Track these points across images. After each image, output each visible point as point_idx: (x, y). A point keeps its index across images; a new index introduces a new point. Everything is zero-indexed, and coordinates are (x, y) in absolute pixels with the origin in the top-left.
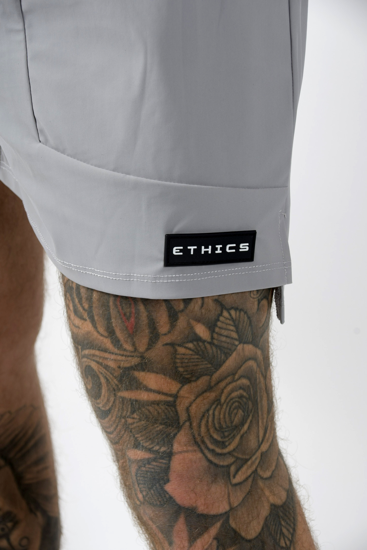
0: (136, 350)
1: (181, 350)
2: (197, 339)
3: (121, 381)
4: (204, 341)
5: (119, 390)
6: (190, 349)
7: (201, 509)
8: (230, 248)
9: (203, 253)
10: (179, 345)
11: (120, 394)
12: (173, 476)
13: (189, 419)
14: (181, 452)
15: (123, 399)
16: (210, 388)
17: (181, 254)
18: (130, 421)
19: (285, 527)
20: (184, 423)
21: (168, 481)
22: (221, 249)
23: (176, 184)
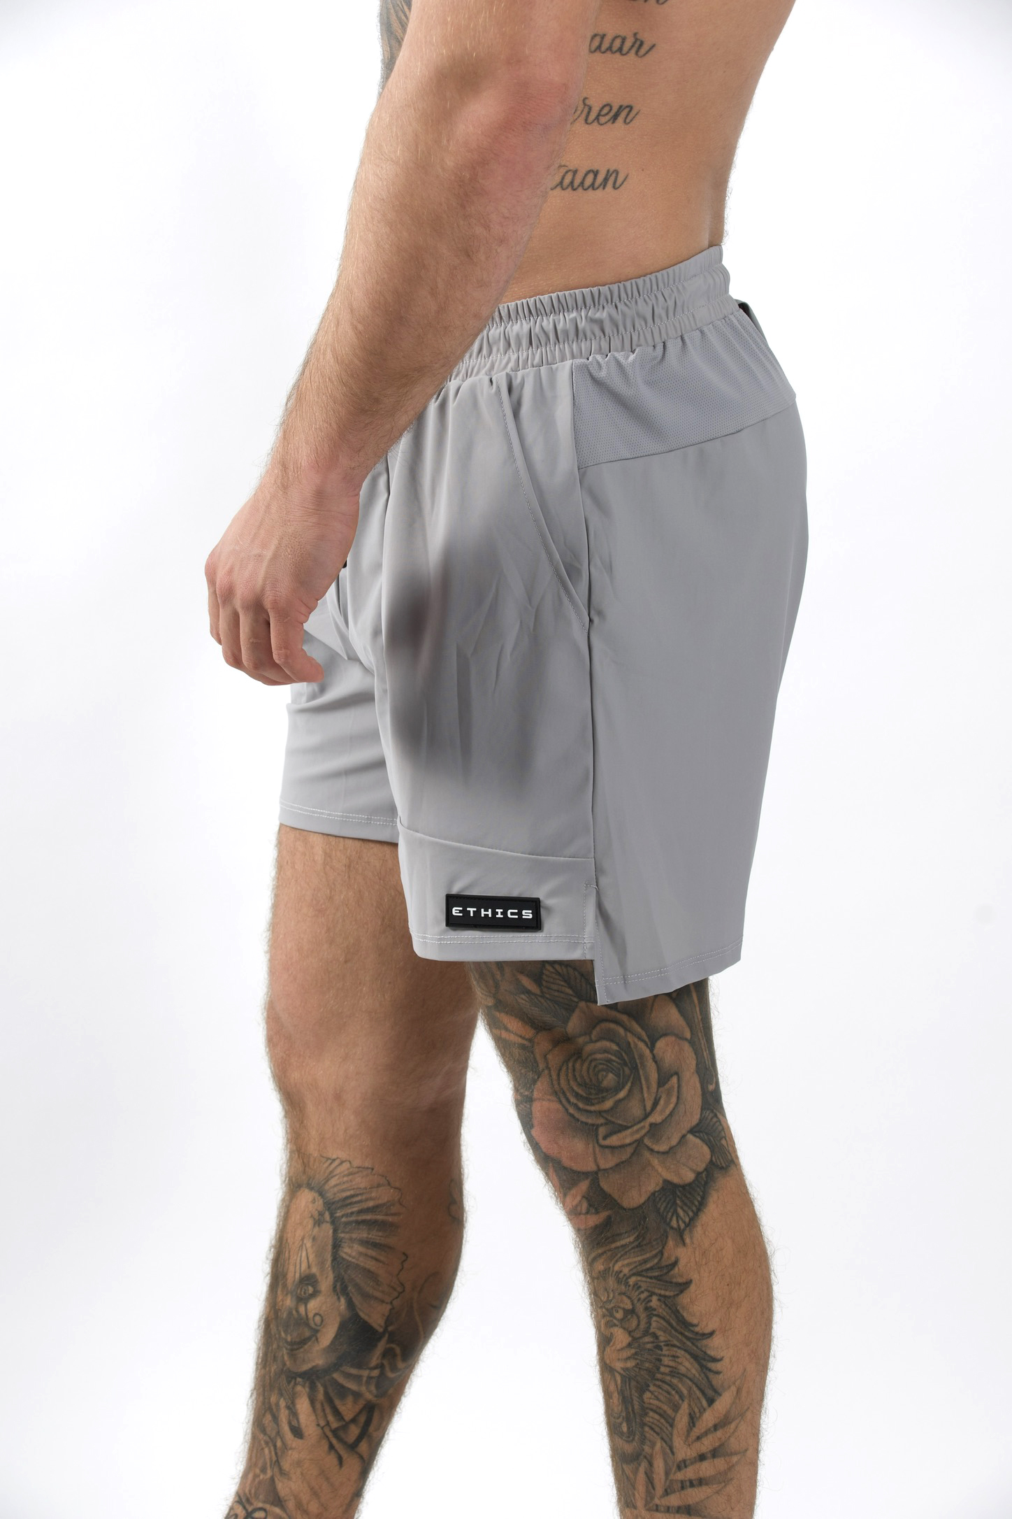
8: (512, 914)
9: (483, 915)
14: (539, 1099)
17: (461, 915)
19: (682, 1208)
21: (532, 1126)
22: (502, 913)
23: (454, 844)
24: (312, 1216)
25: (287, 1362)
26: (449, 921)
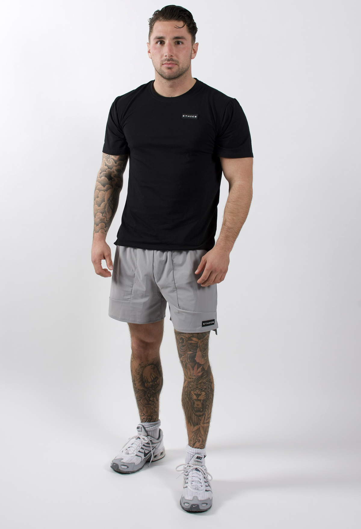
3: (188, 339)
7: (200, 363)
11: (188, 342)
12: (196, 357)
13: (199, 346)
14: (198, 352)
15: (189, 343)
16: (203, 341)
18: (189, 346)
21: (195, 357)
24: (152, 368)
25: (154, 392)
26: (203, 326)
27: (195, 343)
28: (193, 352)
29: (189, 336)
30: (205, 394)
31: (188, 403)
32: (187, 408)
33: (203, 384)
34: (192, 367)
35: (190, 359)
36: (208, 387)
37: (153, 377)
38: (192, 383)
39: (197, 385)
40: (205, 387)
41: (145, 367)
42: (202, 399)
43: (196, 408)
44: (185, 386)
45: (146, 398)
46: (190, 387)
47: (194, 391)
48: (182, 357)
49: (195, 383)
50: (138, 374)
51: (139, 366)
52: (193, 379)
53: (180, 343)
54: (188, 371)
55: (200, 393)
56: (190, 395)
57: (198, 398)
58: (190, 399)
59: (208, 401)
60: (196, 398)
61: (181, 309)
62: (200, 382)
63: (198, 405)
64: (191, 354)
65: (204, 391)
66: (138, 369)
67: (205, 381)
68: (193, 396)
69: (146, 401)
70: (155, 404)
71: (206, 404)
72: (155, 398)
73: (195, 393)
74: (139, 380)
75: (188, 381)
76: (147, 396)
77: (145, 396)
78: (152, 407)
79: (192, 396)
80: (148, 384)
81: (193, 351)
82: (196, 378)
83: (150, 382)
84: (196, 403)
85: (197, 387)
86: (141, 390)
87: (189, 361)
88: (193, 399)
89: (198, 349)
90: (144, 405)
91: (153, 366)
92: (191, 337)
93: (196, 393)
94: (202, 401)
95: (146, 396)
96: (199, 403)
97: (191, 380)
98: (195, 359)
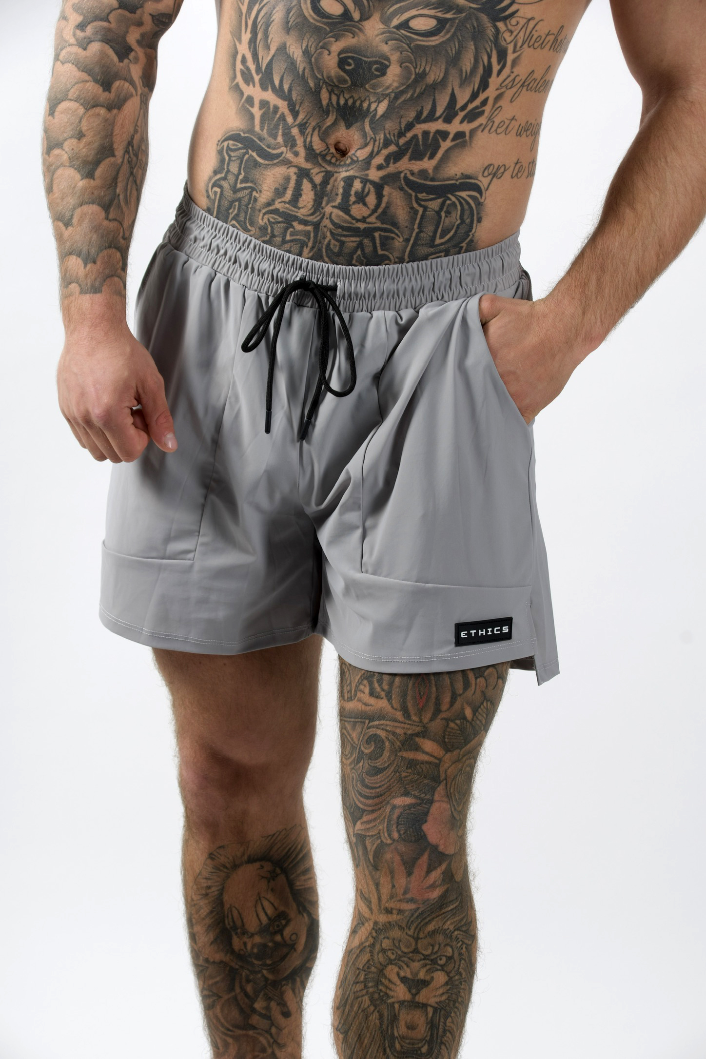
0: (421, 721)
1: (452, 725)
2: (464, 718)
3: (403, 744)
4: (468, 721)
5: (400, 750)
6: (457, 725)
7: (440, 848)
8: (497, 630)
9: (480, 635)
10: (452, 721)
11: (400, 754)
12: (429, 819)
13: (446, 778)
14: (439, 801)
17: (466, 636)
20: (443, 781)
21: (426, 821)
22: (491, 631)
24: (263, 877)
25: (270, 977)
26: (459, 642)
27: (430, 763)
28: (415, 797)
29: (410, 732)
30: (447, 983)
31: (367, 1017)
32: (360, 1037)
33: (440, 938)
34: (404, 863)
35: (402, 828)
36: (460, 954)
37: (266, 914)
38: (396, 933)
39: (417, 939)
40: (449, 951)
41: (235, 866)
42: (433, 1001)
43: (403, 1038)
44: (356, 942)
45: (235, 998)
46: (383, 951)
47: (400, 968)
48: (365, 819)
49: (411, 932)
50: (207, 894)
51: (209, 861)
52: (400, 911)
53: (361, 756)
54: (382, 880)
55: (428, 978)
56: (378, 983)
57: (414, 995)
58: (380, 999)
59: (453, 1014)
60: (408, 997)
61: (367, 572)
62: (431, 927)
63: (411, 1027)
64: (410, 806)
65: (442, 968)
66: (205, 874)
67: (452, 928)
68: (391, 986)
69: (235, 1014)
70: (273, 1030)
71: (445, 1023)
72: (273, 1004)
73: (402, 974)
74: (208, 921)
75: (376, 923)
76: (243, 989)
77: (231, 989)
78: (261, 1039)
79: (387, 987)
80: (247, 940)
81: (417, 793)
82: (418, 909)
83: (252, 935)
84: (405, 1017)
85: (416, 951)
86: (214, 962)
87: (396, 835)
88: (390, 1001)
89: (441, 789)
90: (229, 1030)
91: (268, 866)
92: (417, 735)
93: (409, 975)
94: (430, 1011)
95: (238, 990)
96: (420, 1019)
97: (394, 917)
98: (425, 827)
